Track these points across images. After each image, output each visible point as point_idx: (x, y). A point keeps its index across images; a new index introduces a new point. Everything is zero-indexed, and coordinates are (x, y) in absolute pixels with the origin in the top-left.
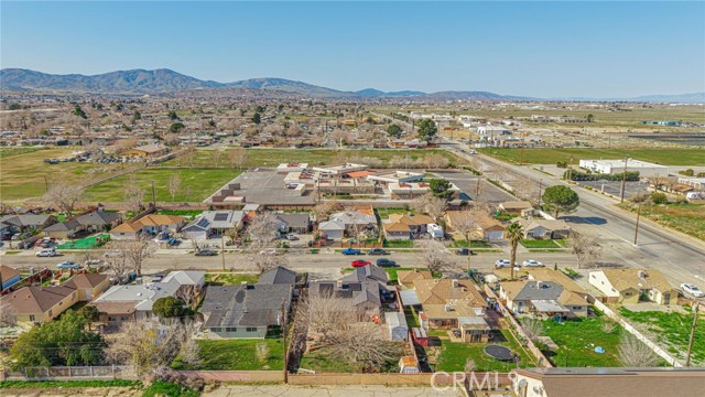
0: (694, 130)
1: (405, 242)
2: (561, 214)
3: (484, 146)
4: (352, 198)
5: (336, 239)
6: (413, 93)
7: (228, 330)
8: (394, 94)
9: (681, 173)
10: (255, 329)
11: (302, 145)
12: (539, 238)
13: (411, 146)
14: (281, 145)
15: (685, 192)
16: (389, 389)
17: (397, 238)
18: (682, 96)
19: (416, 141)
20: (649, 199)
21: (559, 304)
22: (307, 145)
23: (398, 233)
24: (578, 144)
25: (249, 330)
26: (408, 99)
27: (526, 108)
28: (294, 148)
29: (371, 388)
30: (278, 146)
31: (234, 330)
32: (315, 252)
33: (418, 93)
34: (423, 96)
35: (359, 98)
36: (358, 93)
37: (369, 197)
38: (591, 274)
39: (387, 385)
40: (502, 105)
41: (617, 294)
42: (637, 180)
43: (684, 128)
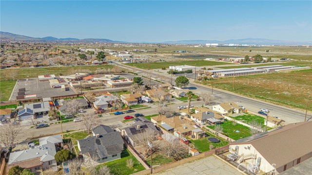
0: (191, 54)
1: (137, 106)
2: (183, 87)
3: (127, 62)
4: (93, 89)
5: (105, 109)
6: (73, 39)
7: (103, 159)
8: (63, 39)
9: (202, 69)
10: (116, 155)
11: (37, 66)
12: (183, 97)
13: (96, 64)
14: (24, 66)
15: (211, 75)
16: (191, 164)
17: (132, 104)
18: (178, 41)
19: (96, 61)
20: (203, 79)
21: (216, 118)
22: (40, 65)
23: (132, 102)
24: (161, 60)
25: (113, 156)
26: (71, 42)
27: (127, 46)
28: (33, 67)
29: (185, 165)
30: (23, 67)
31: (106, 158)
32: (101, 116)
33: (75, 39)
34: (78, 41)
35: (44, 41)
36: (43, 38)
37: (101, 88)
38: (213, 107)
39: (189, 162)
40: (116, 45)
41: (227, 112)
42: (191, 72)
43: (187, 53)
